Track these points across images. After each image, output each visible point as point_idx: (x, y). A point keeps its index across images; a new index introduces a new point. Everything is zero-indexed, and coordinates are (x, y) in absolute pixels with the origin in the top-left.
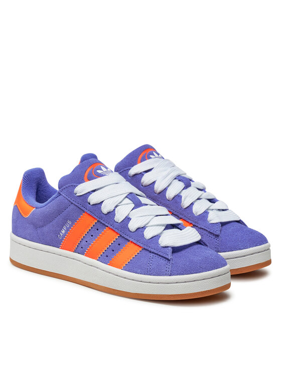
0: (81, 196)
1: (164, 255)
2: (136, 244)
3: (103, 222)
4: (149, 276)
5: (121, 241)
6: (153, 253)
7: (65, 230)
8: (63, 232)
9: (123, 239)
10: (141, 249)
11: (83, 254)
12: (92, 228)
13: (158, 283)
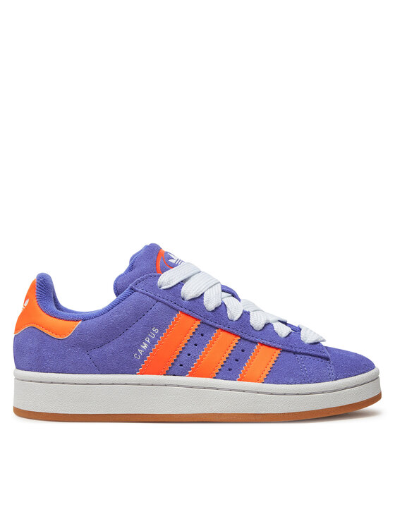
0: (170, 288)
1: (319, 354)
2: (269, 346)
3: (211, 323)
4: (309, 385)
5: (244, 344)
6: (300, 353)
7: (147, 343)
8: (145, 346)
9: (247, 342)
10: (278, 352)
11: (183, 374)
12: (194, 333)
13: (323, 393)
